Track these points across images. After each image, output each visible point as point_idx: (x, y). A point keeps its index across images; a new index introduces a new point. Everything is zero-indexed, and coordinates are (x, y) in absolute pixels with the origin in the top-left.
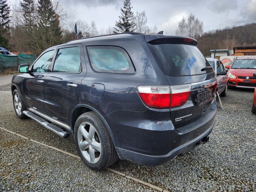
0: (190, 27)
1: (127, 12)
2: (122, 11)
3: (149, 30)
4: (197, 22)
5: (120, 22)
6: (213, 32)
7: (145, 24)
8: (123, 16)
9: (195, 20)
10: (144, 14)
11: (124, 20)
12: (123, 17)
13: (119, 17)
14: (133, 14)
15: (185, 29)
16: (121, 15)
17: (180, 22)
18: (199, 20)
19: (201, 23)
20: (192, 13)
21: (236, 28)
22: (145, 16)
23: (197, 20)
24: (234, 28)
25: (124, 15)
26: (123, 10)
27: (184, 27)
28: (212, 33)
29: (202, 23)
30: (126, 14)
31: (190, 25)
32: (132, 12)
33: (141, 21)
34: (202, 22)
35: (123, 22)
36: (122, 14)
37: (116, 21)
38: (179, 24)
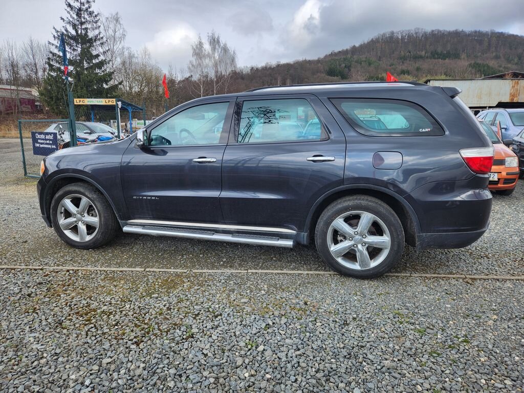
0: (214, 58)
1: (80, 10)
2: (69, 5)
3: (131, 57)
4: (225, 50)
5: (66, 30)
6: (246, 71)
7: (122, 42)
8: (73, 18)
9: (222, 45)
10: (117, 20)
11: (74, 26)
12: (71, 20)
13: (62, 19)
14: (98, 18)
15: (207, 61)
16: (66, 16)
17: (194, 47)
18: (229, 46)
19: (232, 53)
20: (213, 30)
21: (281, 67)
22: (120, 24)
23: (225, 45)
24: (278, 66)
25: (75, 17)
26: (71, 4)
27: (204, 56)
28: (244, 72)
29: (234, 53)
30: (79, 15)
31: (213, 54)
32: (93, 12)
33: (113, 34)
34: (234, 51)
35: (73, 32)
36: (68, 12)
37: (54, 28)
38: (194, 50)
